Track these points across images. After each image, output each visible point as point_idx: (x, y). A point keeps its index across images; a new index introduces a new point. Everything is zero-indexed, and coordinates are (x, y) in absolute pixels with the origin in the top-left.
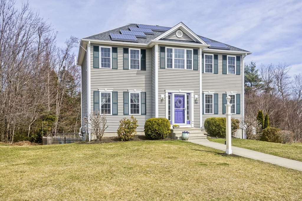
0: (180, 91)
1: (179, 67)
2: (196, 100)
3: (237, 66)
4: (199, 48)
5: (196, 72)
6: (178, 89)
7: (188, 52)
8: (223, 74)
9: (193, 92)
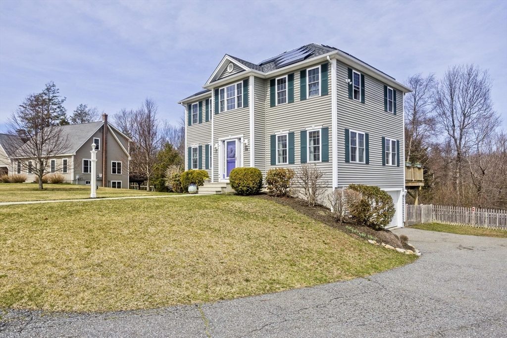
0: (230, 137)
1: (231, 108)
2: (246, 146)
3: (323, 81)
4: (249, 77)
5: (246, 109)
6: (228, 136)
7: (239, 86)
8: (301, 100)
9: (243, 135)
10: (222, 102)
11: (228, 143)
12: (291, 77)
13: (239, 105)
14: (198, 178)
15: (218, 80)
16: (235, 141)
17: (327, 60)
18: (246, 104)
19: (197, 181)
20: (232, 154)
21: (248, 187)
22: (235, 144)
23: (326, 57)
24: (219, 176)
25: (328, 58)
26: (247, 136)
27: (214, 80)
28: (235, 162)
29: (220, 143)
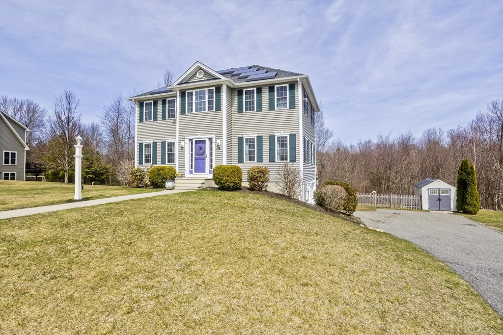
0: (200, 136)
1: (201, 110)
2: (218, 146)
3: (290, 97)
4: (222, 85)
5: (218, 113)
6: (197, 135)
7: (210, 92)
8: (269, 110)
9: (215, 136)
10: (190, 104)
11: (197, 142)
12: (259, 90)
13: (210, 108)
14: (169, 174)
15: (185, 83)
16: (205, 140)
17: (297, 81)
18: (219, 108)
19: (168, 177)
20: (201, 152)
21: (234, 183)
22: (205, 143)
23: (297, 79)
24: (186, 172)
25: (298, 79)
26: (220, 136)
27: (180, 83)
28: (205, 159)
29: (187, 141)
